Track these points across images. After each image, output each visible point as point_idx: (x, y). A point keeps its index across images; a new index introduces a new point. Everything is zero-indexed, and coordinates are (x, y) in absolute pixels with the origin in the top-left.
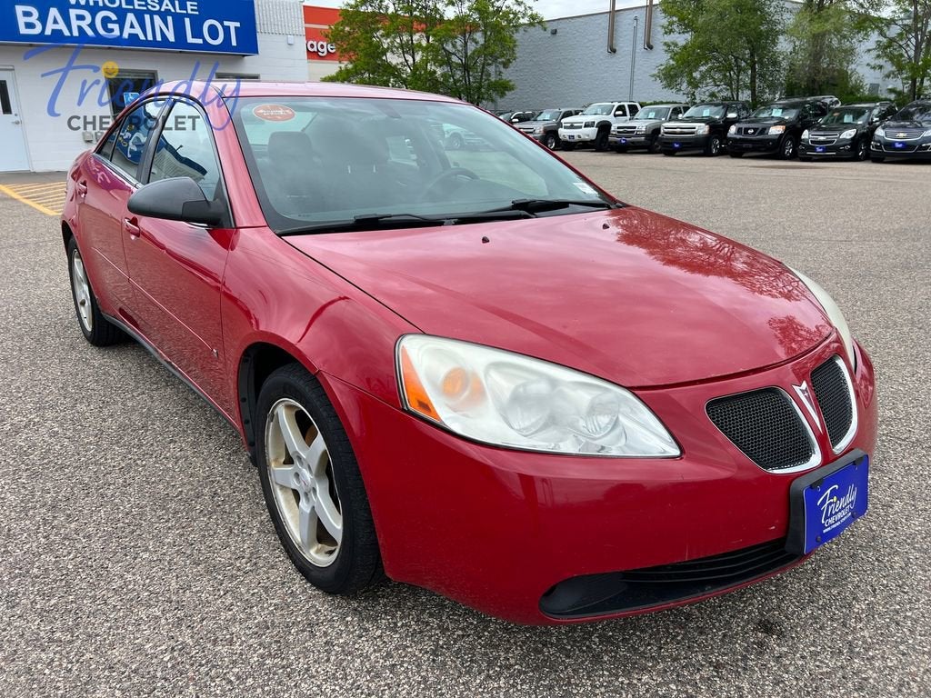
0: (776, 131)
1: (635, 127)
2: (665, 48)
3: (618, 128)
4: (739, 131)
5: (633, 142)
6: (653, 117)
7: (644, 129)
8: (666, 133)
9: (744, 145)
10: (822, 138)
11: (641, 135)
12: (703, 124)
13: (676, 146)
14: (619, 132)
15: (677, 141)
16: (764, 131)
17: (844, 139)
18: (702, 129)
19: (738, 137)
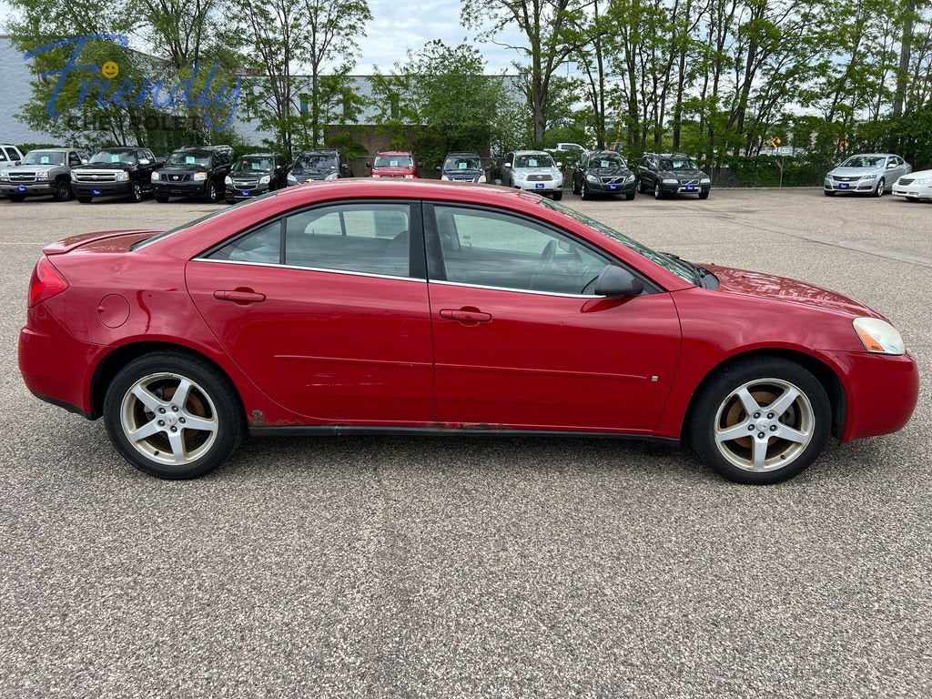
0: (200, 177)
1: (34, 174)
2: (33, 88)
3: (10, 174)
4: (163, 177)
5: (35, 190)
6: (47, 162)
7: (45, 175)
8: (79, 179)
9: (173, 191)
10: (245, 184)
11: (45, 182)
12: (122, 171)
13: (96, 192)
14: (11, 179)
15: (96, 187)
16: (188, 177)
17: (264, 184)
18: (122, 176)
19: (165, 183)
